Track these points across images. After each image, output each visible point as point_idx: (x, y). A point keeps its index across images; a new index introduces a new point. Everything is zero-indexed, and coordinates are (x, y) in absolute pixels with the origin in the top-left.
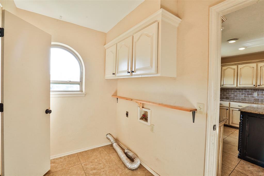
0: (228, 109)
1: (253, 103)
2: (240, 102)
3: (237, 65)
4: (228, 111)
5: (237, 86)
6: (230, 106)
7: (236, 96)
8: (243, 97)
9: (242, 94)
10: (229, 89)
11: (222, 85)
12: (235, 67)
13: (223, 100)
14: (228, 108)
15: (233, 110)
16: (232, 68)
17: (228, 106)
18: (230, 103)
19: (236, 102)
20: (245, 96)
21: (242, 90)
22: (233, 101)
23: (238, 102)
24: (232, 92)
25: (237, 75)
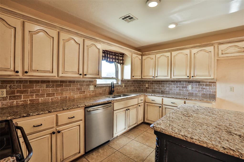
0: (160, 107)
1: (187, 99)
2: (173, 98)
3: (170, 51)
4: (161, 108)
5: (171, 78)
6: (163, 103)
7: (171, 89)
8: (177, 90)
9: (177, 87)
10: (164, 81)
11: (156, 77)
12: (168, 54)
13: (156, 95)
14: (161, 105)
15: (166, 108)
16: (165, 56)
17: (161, 103)
18: (163, 99)
19: (169, 97)
20: (180, 90)
21: (177, 82)
22: (166, 97)
23: (171, 98)
24: (167, 85)
25: (171, 65)
